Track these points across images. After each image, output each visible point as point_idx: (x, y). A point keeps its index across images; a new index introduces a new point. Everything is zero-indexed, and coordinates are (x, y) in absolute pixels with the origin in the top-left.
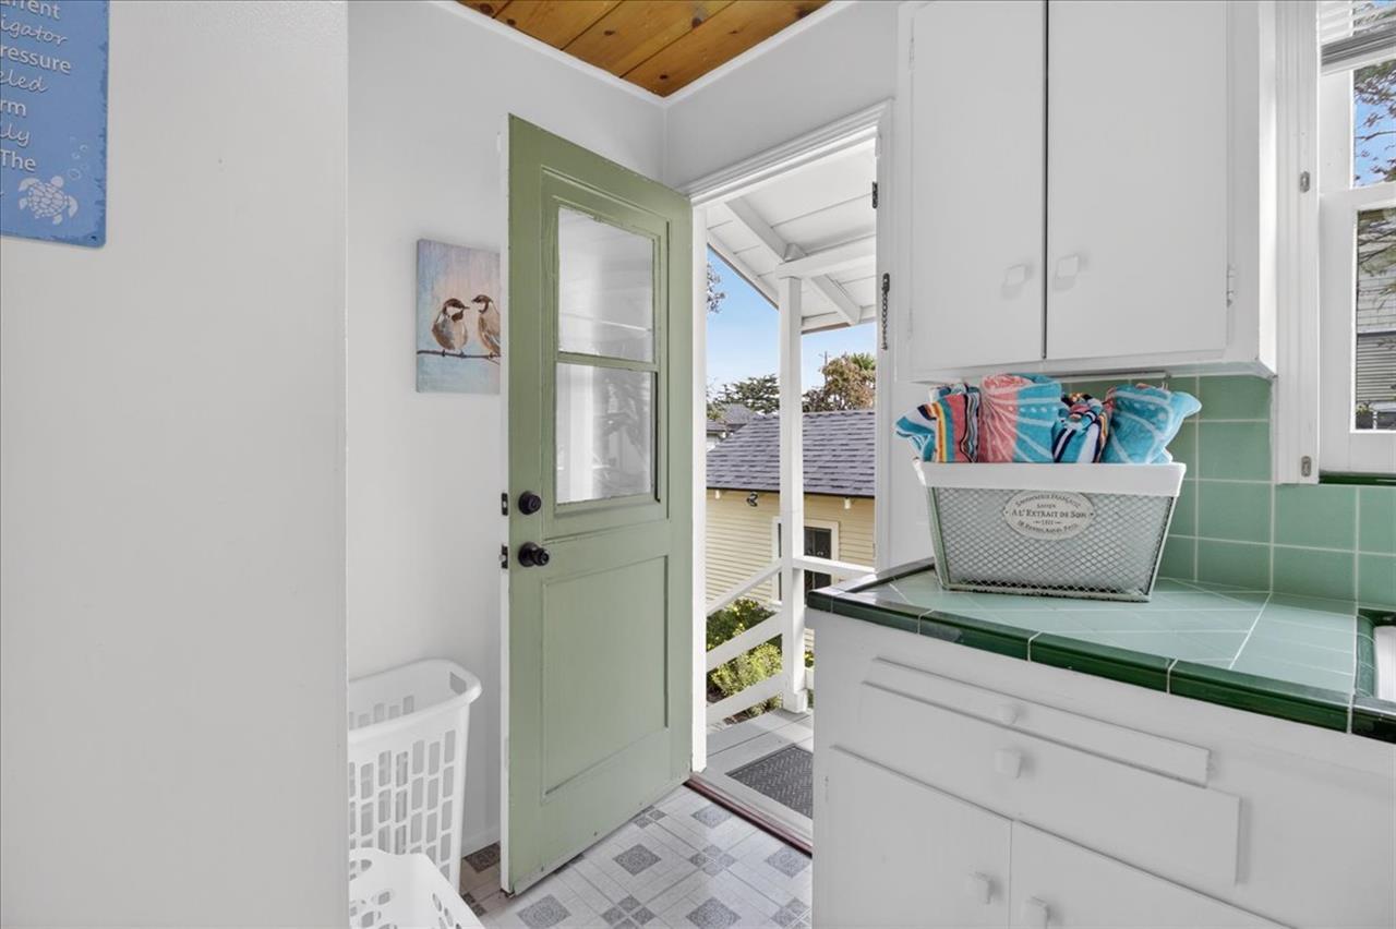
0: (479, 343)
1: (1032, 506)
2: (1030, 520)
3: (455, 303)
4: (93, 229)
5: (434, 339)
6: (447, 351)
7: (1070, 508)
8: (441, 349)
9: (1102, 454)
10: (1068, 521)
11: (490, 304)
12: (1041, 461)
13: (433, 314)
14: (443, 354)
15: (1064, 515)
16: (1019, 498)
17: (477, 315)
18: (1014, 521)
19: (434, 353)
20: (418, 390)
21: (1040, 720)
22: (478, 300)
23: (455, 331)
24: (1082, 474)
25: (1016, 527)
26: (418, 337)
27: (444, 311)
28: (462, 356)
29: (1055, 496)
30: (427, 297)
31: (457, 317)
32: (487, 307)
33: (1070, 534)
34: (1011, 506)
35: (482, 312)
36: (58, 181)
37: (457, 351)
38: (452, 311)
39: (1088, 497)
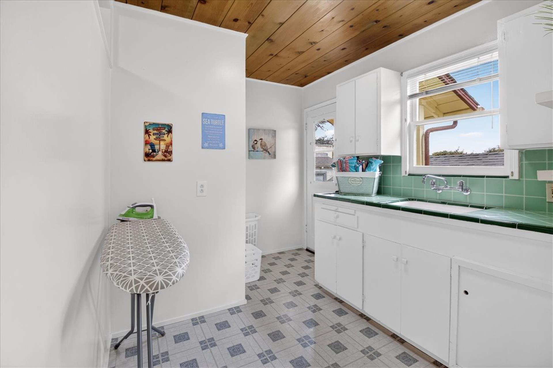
0: (260, 148)
1: (352, 180)
2: (352, 182)
3: (256, 141)
4: (224, 148)
5: (252, 148)
6: (255, 150)
7: (359, 180)
8: (253, 150)
9: (363, 170)
10: (359, 182)
11: (263, 140)
12: (354, 172)
13: (252, 143)
14: (254, 151)
15: (358, 181)
16: (350, 178)
17: (260, 143)
18: (350, 182)
19: (252, 151)
20: (249, 158)
21: (340, 209)
22: (260, 139)
23: (256, 146)
24: (360, 174)
25: (350, 183)
26: (249, 148)
27: (254, 142)
28: (257, 151)
29: (356, 178)
30: (250, 140)
31: (256, 143)
32: (262, 141)
33: (359, 185)
34: (349, 180)
35: (261, 142)
36: (222, 144)
37: (256, 150)
38: (255, 142)
39: (362, 178)
